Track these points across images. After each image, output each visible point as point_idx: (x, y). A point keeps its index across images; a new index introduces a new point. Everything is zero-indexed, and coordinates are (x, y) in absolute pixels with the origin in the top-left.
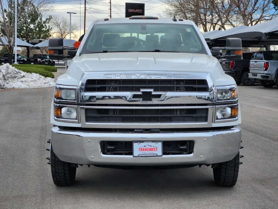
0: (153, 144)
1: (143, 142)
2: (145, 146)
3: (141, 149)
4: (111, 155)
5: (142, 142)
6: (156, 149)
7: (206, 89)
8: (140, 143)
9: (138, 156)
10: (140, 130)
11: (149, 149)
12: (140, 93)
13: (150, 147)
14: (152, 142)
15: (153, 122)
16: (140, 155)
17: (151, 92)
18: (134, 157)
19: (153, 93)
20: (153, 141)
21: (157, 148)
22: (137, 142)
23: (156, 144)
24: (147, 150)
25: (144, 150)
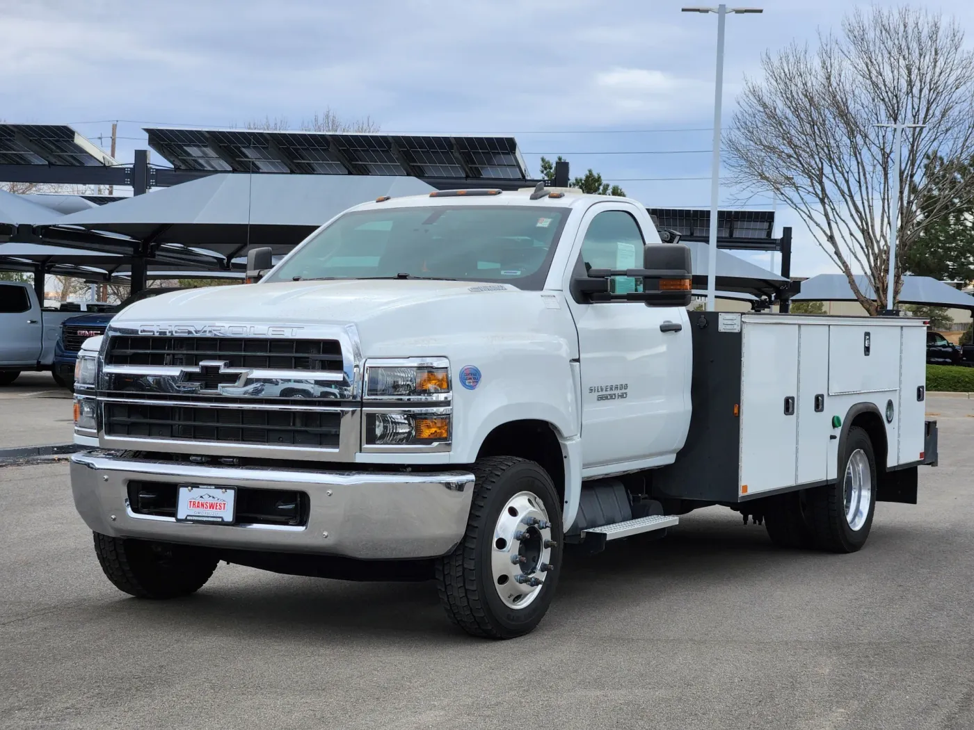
0: (218, 493)
1: (198, 487)
2: (201, 497)
3: (194, 504)
4: (152, 514)
5: (195, 485)
6: (222, 506)
7: (337, 365)
8: (192, 487)
9: (186, 520)
10: (199, 458)
11: (208, 505)
12: (196, 370)
13: (211, 500)
14: (216, 488)
15: (232, 440)
16: (188, 518)
17: (218, 368)
18: (178, 520)
19: (223, 370)
20: (218, 487)
21: (224, 504)
22: (186, 485)
23: (223, 492)
24: (205, 506)
25: (198, 507)
